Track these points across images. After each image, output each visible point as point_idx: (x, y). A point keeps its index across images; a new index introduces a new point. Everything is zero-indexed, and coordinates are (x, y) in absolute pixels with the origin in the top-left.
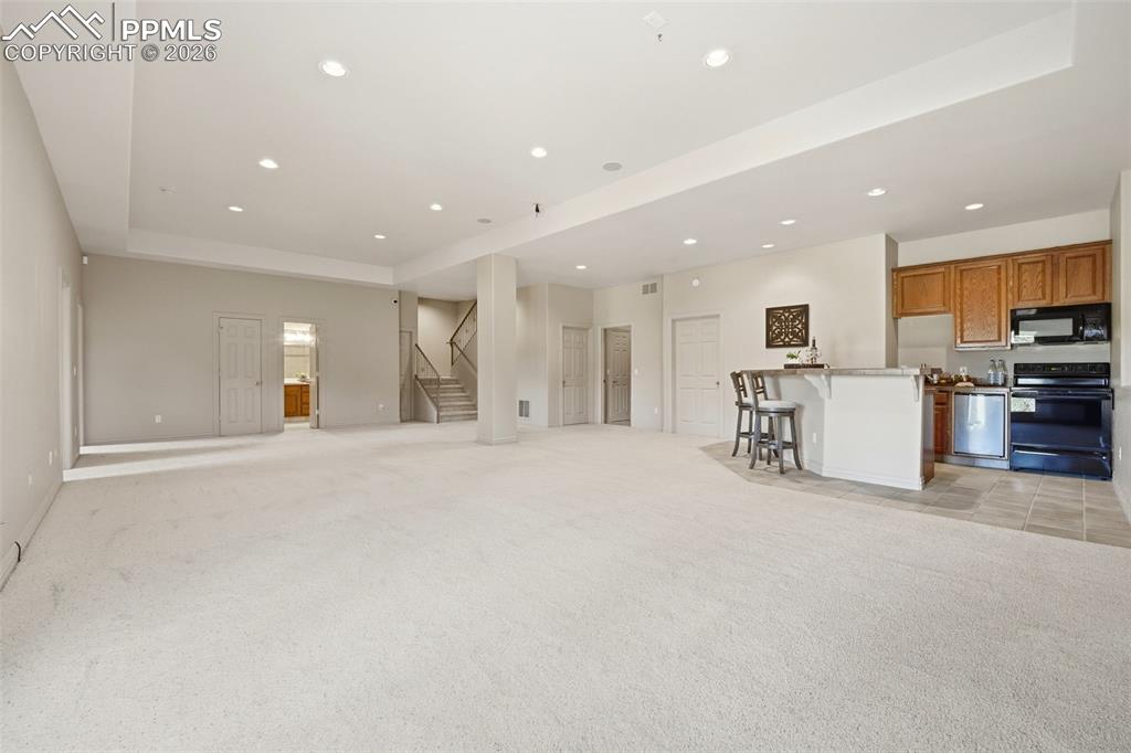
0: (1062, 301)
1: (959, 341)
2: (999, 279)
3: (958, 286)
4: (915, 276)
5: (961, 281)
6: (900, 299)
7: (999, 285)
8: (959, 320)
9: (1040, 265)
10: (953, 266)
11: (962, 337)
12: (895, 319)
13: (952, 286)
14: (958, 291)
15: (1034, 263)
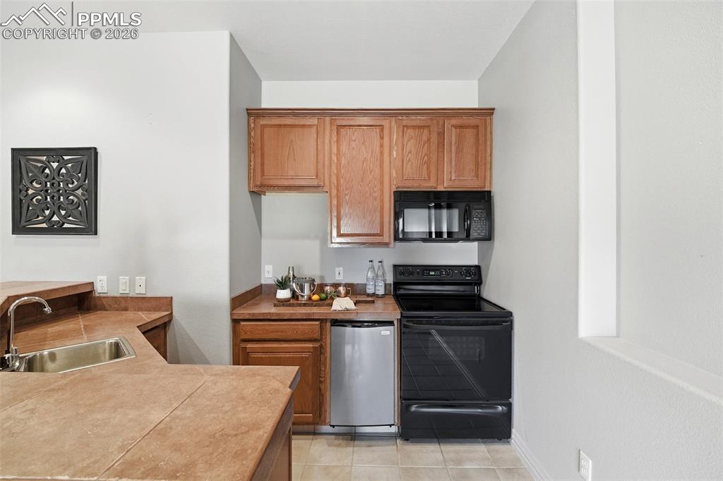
0: (446, 184)
1: (335, 233)
2: (382, 146)
3: (334, 150)
4: (280, 126)
5: (338, 141)
6: (259, 161)
7: (382, 153)
8: (335, 202)
9: (426, 131)
10: (328, 119)
11: (338, 228)
12: (257, 193)
13: (327, 148)
14: (334, 158)
15: (420, 127)
